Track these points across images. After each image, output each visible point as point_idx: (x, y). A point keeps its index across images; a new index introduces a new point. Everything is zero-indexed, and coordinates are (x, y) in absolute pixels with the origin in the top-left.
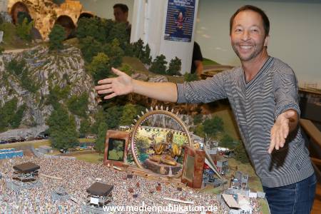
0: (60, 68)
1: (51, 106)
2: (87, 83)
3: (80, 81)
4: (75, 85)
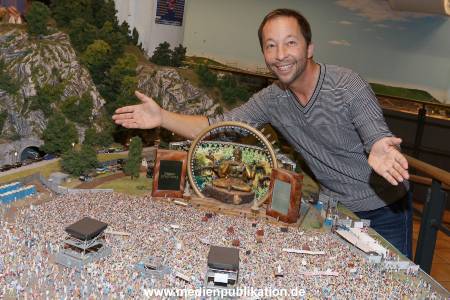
0: (47, 61)
1: (40, 112)
2: (85, 80)
3: (75, 77)
4: (70, 83)
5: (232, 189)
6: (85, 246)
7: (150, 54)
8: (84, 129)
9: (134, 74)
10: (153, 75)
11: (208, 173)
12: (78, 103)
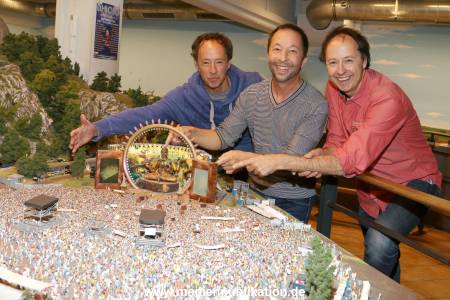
2: (35, 104)
3: (26, 100)
4: (21, 106)
5: (161, 180)
6: (41, 214)
7: (90, 83)
8: (35, 143)
9: (76, 97)
10: (93, 99)
11: (141, 170)
12: (29, 122)
